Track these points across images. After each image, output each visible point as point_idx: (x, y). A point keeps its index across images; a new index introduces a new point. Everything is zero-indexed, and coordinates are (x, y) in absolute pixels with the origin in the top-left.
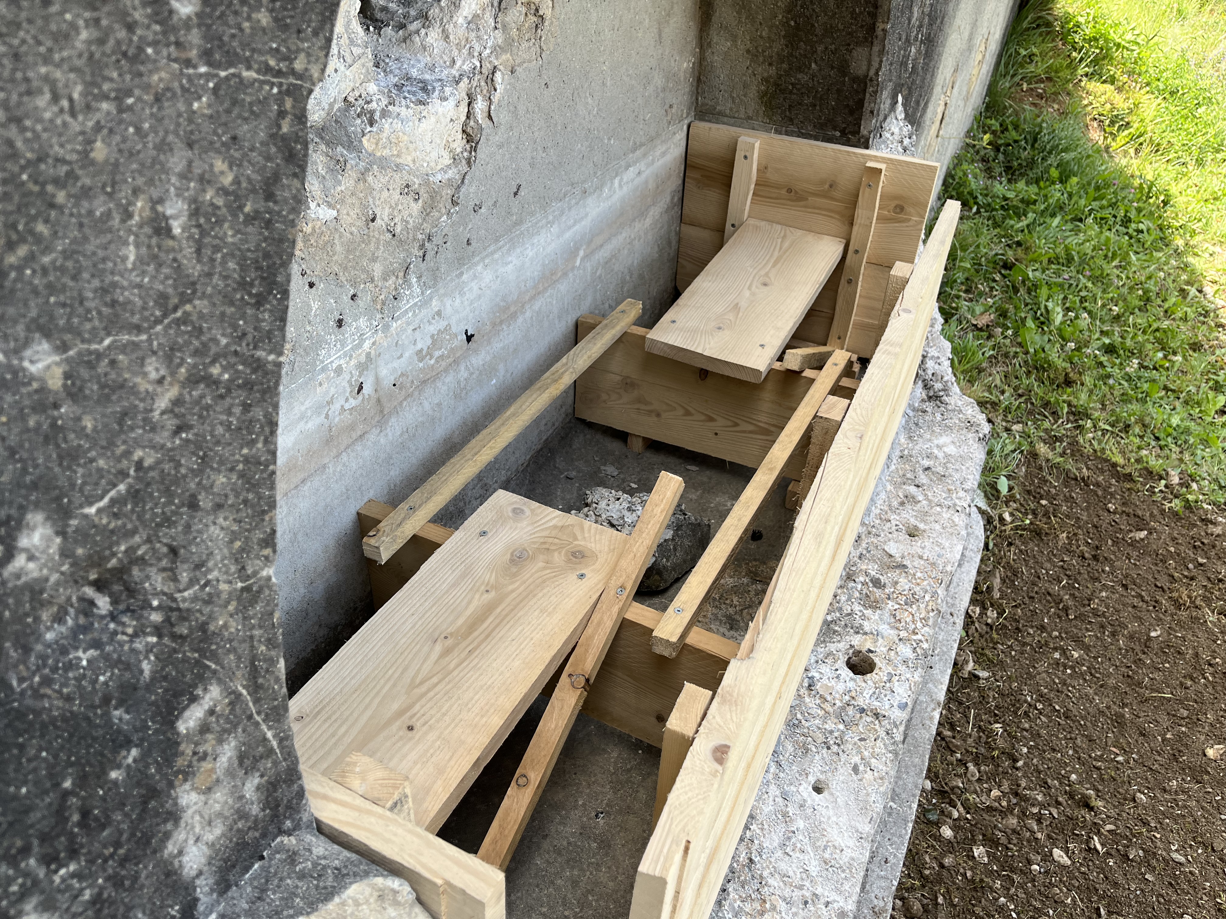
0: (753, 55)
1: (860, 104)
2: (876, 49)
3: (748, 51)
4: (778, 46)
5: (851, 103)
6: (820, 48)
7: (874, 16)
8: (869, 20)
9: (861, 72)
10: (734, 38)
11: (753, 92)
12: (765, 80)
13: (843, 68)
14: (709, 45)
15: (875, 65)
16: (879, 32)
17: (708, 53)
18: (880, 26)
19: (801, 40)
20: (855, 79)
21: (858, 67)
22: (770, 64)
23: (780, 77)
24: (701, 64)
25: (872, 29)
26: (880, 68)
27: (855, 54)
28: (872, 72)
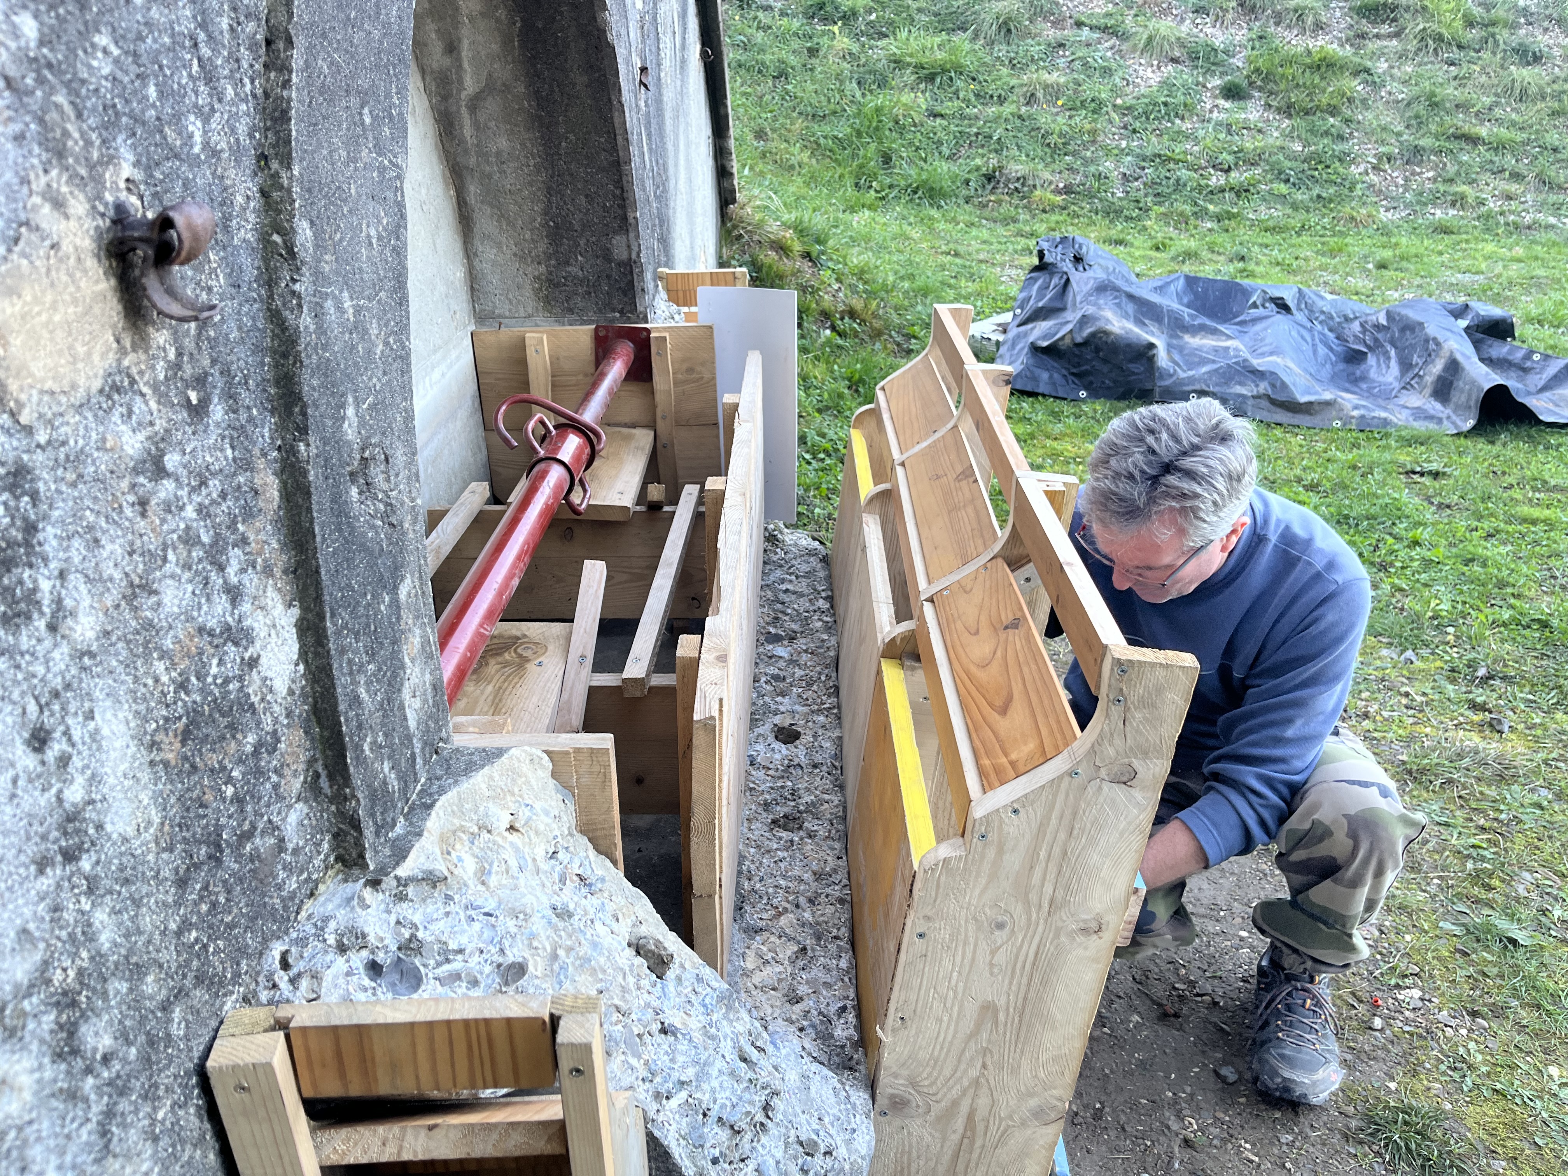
0: (521, 258)
1: (631, 283)
2: (632, 235)
3: (515, 255)
4: (543, 245)
5: (623, 285)
6: (582, 242)
7: (623, 207)
8: (620, 212)
9: (624, 256)
10: (499, 245)
11: (528, 292)
12: (537, 278)
13: (607, 255)
14: (476, 254)
15: (635, 249)
16: (631, 220)
17: (476, 262)
18: (631, 215)
19: (562, 237)
20: (620, 264)
21: (619, 253)
22: (539, 263)
23: (551, 273)
24: (471, 273)
25: (625, 218)
26: (640, 251)
27: (614, 242)
28: (634, 256)
